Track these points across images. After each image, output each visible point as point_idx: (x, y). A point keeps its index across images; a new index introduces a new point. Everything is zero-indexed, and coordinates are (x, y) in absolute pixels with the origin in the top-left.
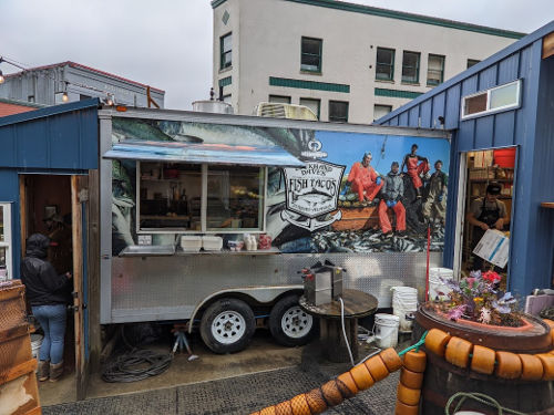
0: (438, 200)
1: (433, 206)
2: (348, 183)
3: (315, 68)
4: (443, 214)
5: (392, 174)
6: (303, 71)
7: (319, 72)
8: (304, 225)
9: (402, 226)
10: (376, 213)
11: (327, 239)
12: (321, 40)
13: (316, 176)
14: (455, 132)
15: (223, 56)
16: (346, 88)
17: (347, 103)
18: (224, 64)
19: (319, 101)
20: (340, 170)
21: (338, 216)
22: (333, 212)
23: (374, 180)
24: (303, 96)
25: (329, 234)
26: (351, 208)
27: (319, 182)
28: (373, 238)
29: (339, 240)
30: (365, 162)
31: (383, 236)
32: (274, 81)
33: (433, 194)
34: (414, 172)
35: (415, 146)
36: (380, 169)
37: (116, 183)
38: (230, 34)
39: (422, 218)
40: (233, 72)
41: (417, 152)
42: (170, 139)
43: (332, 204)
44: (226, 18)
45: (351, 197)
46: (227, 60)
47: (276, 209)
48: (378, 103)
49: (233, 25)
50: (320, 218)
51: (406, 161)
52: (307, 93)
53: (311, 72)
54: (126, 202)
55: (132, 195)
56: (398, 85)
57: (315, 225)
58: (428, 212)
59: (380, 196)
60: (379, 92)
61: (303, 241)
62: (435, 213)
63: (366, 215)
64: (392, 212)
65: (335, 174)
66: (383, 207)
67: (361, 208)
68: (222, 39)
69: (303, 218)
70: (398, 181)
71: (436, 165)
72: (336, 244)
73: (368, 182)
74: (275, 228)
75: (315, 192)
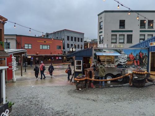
0: (146, 60)
1: (145, 61)
2: (128, 57)
3: (123, 27)
4: (147, 62)
5: (137, 56)
6: (120, 28)
7: (124, 28)
8: (121, 64)
9: (139, 64)
10: (134, 62)
11: (125, 66)
12: (125, 20)
13: (123, 56)
14: (149, 48)
15: (100, 26)
16: (132, 31)
17: (132, 35)
18: (100, 28)
19: (124, 35)
20: (127, 55)
21: (127, 62)
22: (126, 62)
23: (133, 57)
24: (120, 34)
25: (125, 65)
26: (129, 61)
27: (124, 57)
28: (133, 66)
29: (127, 66)
30: (132, 54)
31: (135, 66)
32: (113, 31)
33: (145, 59)
34: (141, 55)
35: (141, 51)
36: (134, 55)
37: (94, 58)
38: (102, 21)
39: (143, 63)
40: (103, 30)
41: (141, 52)
42: (101, 52)
43: (126, 60)
44: (101, 18)
45: (129, 59)
46: (101, 27)
47: (117, 61)
48: (141, 34)
49: (103, 19)
50: (124, 63)
51: (139, 53)
52: (121, 33)
53: (122, 28)
54: (95, 60)
55: (96, 59)
56: (147, 29)
57: (123, 64)
58: (144, 62)
59: (134, 59)
60: (141, 31)
61: (121, 66)
62: (145, 62)
63: (132, 62)
64: (137, 62)
65: (126, 56)
66: (135, 61)
67: (131, 61)
68: (100, 23)
69: (121, 63)
70: (138, 57)
71: (145, 54)
72: (127, 67)
73: (132, 57)
74: (117, 64)
75: (123, 59)
